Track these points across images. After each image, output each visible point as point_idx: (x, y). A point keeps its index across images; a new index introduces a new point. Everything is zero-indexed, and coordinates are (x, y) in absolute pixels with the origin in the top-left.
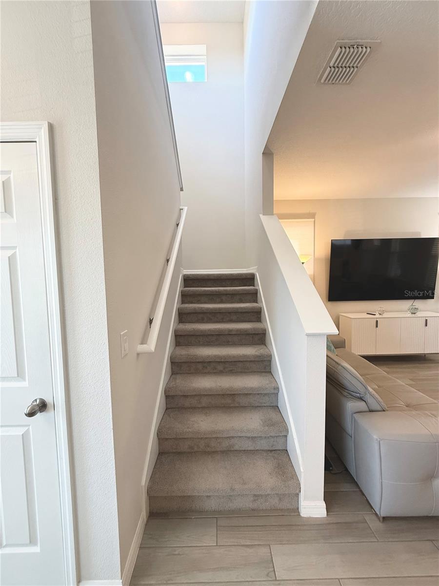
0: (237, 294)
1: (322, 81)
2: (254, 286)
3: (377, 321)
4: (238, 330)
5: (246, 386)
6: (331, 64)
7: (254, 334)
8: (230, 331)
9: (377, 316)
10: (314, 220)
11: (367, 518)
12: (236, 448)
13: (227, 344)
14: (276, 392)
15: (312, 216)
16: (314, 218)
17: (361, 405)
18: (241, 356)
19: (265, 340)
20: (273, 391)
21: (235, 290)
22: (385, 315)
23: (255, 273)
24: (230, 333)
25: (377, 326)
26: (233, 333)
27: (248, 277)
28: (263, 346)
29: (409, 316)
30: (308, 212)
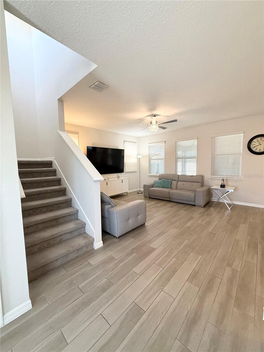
0: (43, 172)
1: (91, 87)
2: (52, 168)
3: (107, 182)
4: (51, 190)
5: (63, 213)
6: (95, 84)
7: (60, 191)
8: (47, 190)
9: (107, 180)
10: (78, 135)
11: (114, 240)
12: (64, 239)
13: (45, 198)
14: (77, 212)
15: (77, 133)
16: (78, 134)
17: (110, 206)
18: (56, 201)
19: (66, 193)
20: (76, 212)
21: (43, 170)
22: (109, 180)
23: (53, 161)
24: (46, 192)
25: (107, 185)
26: (48, 192)
27: (49, 163)
28: (65, 196)
29: (117, 179)
30: (75, 131)
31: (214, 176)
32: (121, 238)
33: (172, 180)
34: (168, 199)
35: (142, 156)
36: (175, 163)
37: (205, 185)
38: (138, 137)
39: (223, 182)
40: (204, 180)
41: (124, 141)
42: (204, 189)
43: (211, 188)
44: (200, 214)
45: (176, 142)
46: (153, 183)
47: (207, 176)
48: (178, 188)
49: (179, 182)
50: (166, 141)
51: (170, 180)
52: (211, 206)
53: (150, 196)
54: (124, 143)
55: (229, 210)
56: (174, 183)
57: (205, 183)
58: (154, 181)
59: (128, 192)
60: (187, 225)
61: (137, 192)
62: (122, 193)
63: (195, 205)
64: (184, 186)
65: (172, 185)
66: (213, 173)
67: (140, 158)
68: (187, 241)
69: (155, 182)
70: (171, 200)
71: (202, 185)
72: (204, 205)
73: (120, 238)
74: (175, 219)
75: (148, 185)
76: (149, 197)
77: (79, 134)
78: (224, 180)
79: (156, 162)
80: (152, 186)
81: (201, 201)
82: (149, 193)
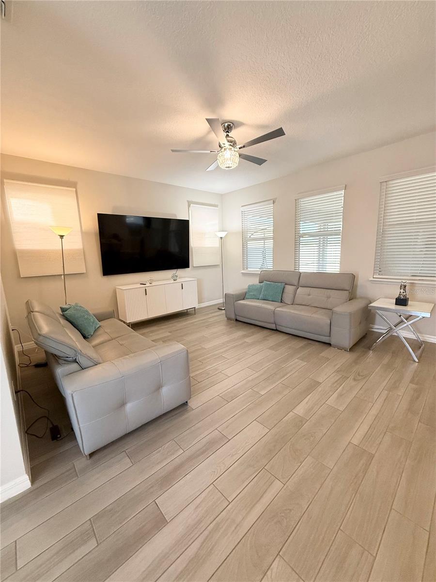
3: (146, 290)
9: (147, 285)
10: (75, 189)
15: (72, 184)
25: (146, 294)
29: (172, 282)
30: (67, 179)
31: (382, 275)
32: (96, 457)
33: (286, 284)
34: (273, 327)
35: (226, 233)
36: (294, 246)
37: (358, 296)
38: (222, 195)
39: (402, 291)
40: (357, 286)
41: (188, 202)
42: (355, 306)
43: (371, 305)
44: (338, 371)
45: (296, 200)
46: (245, 291)
47: (365, 275)
48: (297, 301)
49: (300, 288)
50: (276, 198)
51: (280, 284)
52: (369, 348)
53: (237, 317)
54: (189, 206)
55: (415, 361)
56: (289, 289)
57: (359, 292)
58: (249, 286)
59: (197, 306)
60: (295, 411)
61: (217, 307)
62: (187, 310)
63: (330, 344)
64: (310, 297)
65: (285, 295)
66: (380, 267)
67: (221, 238)
68: (278, 485)
69: (251, 288)
70: (279, 328)
71: (352, 297)
72: (351, 346)
73: (93, 457)
74: (269, 389)
75: (233, 295)
76: (236, 320)
77: (78, 186)
78: (405, 286)
79: (259, 244)
80: (243, 296)
81: (345, 335)
82: (234, 310)
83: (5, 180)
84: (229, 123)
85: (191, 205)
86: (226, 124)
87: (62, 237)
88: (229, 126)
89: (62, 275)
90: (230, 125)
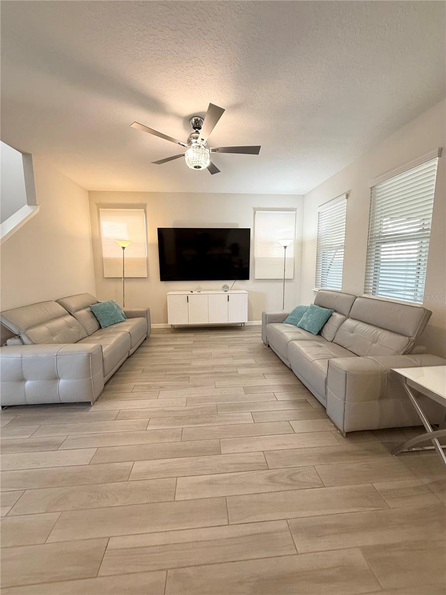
3: (188, 297)
10: (143, 210)
15: (143, 206)
25: (188, 301)
30: (140, 203)
33: (335, 311)
38: (304, 196)
41: (254, 209)
45: (372, 189)
49: (348, 319)
50: (350, 191)
51: (329, 310)
54: (255, 214)
64: (352, 335)
70: (292, 368)
75: (266, 315)
76: (269, 346)
77: (148, 207)
82: (266, 334)
83: (100, 209)
84: (196, 118)
85: (257, 212)
86: (193, 120)
87: (124, 248)
88: (196, 121)
89: (122, 278)
90: (197, 119)
